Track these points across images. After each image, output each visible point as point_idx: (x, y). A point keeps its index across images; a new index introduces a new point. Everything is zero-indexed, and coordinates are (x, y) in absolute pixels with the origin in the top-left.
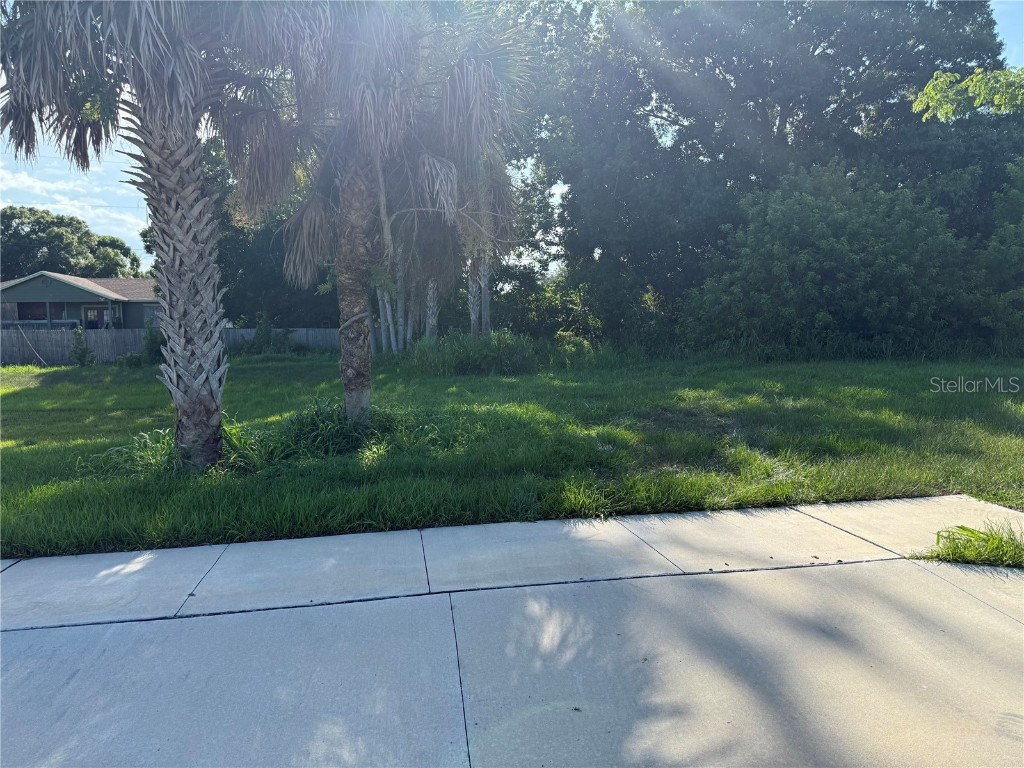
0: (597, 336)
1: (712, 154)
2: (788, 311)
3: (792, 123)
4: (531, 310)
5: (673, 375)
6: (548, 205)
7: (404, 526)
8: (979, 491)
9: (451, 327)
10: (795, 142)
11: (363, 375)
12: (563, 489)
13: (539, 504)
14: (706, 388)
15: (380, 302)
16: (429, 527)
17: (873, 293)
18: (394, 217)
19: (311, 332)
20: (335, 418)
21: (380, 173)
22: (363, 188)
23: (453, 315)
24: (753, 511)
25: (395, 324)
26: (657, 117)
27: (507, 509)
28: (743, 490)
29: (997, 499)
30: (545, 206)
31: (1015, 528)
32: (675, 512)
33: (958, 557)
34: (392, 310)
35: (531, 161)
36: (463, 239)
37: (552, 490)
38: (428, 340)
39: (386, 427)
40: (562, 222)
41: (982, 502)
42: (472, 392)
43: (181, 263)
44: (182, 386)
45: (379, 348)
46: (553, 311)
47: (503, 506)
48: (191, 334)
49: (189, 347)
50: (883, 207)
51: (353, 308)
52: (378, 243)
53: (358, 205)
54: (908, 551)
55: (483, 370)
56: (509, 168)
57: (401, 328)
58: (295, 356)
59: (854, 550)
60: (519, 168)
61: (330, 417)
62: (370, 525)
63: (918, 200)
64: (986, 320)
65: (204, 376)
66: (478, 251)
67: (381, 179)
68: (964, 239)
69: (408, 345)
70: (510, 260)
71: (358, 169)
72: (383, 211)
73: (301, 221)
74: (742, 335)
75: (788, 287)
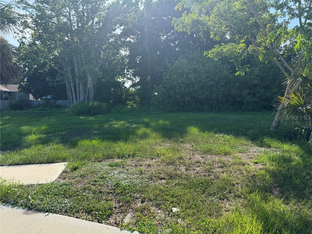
0: (138, 103)
75: (177, 89)
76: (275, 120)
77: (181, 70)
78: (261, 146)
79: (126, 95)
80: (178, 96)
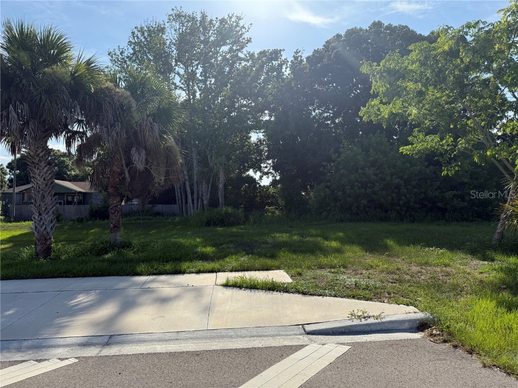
0: (282, 209)
11: (117, 227)
43: (39, 188)
44: (37, 230)
48: (41, 212)
49: (40, 217)
52: (124, 177)
53: (116, 164)
65: (44, 227)
72: (125, 166)
75: (347, 189)
76: (498, 231)
77: (352, 163)
78: (484, 260)
79: (261, 196)
80: (349, 199)
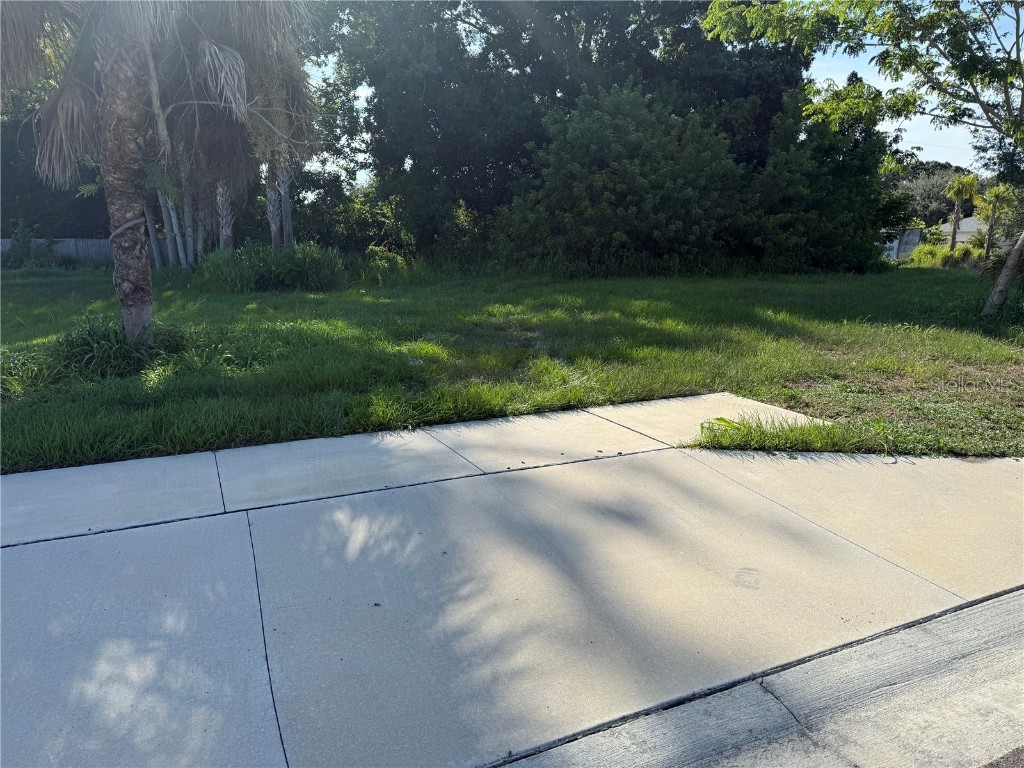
0: (410, 252)
1: (520, 66)
2: (589, 230)
3: (596, 41)
4: (339, 222)
5: (486, 291)
6: (351, 108)
7: (196, 448)
8: (739, 388)
9: (248, 238)
10: (600, 61)
11: (143, 289)
12: (369, 404)
13: (345, 420)
14: (515, 303)
15: (163, 210)
16: (225, 448)
17: (662, 216)
18: (169, 109)
19: (80, 242)
20: (112, 337)
21: (150, 59)
22: (130, 74)
23: (250, 225)
24: (549, 414)
25: (183, 236)
26: (465, 22)
27: (312, 426)
28: (541, 397)
29: (753, 394)
30: (350, 111)
31: (762, 418)
32: (480, 419)
33: (716, 444)
34: (179, 219)
35: (333, 59)
36: (253, 138)
37: (359, 404)
38: (223, 252)
39: (174, 346)
40: (368, 127)
41: (740, 398)
42: (275, 309)
45: (164, 261)
46: (363, 224)
47: (307, 423)
50: (676, 130)
51: (124, 213)
52: (153, 139)
53: (124, 93)
54: (676, 442)
55: (287, 286)
56: (307, 63)
57: (189, 240)
58: (62, 270)
59: (633, 444)
60: (320, 65)
61: (106, 337)
62: (157, 450)
63: (706, 125)
64: (757, 240)
66: (272, 152)
67: (152, 65)
68: (742, 165)
69: (199, 258)
70: (313, 166)
71: (122, 50)
72: (156, 102)
73: (56, 109)
74: (549, 253)
76: (1000, 288)
80: (586, 230)
